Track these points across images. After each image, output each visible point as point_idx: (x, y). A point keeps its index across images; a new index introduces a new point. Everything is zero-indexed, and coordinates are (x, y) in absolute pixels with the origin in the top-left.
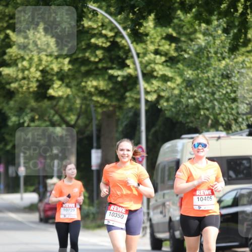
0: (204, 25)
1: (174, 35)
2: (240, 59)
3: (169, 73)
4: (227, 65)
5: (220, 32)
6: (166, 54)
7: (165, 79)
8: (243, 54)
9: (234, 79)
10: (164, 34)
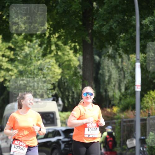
0: (28, 42)
1: (13, 47)
2: (48, 60)
3: (10, 67)
4: (41, 63)
5: (37, 46)
6: (8, 57)
7: (8, 70)
8: (49, 58)
9: (45, 71)
10: (7, 47)
